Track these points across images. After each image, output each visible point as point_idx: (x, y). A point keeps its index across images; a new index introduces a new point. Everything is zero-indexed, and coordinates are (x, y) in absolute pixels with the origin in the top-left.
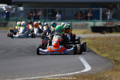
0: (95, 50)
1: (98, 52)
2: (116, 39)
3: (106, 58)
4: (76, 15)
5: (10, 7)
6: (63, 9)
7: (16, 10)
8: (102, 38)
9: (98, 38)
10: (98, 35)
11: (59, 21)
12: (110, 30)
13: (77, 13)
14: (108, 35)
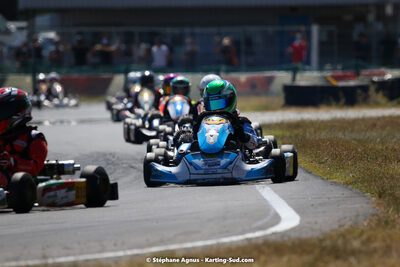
6: (187, 30)
12: (350, 98)
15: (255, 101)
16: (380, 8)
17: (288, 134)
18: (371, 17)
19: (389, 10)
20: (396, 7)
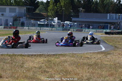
0: (106, 42)
1: (108, 43)
2: (115, 38)
3: (111, 45)
4: (99, 27)
5: (71, 23)
7: (74, 24)
8: (109, 37)
9: (108, 37)
10: (107, 35)
11: (91, 29)
12: (112, 34)
13: (99, 26)
14: (112, 36)
15: (101, 33)
16: (117, 23)
17: (104, 38)
18: (116, 24)
19: (118, 23)
20: (119, 23)
